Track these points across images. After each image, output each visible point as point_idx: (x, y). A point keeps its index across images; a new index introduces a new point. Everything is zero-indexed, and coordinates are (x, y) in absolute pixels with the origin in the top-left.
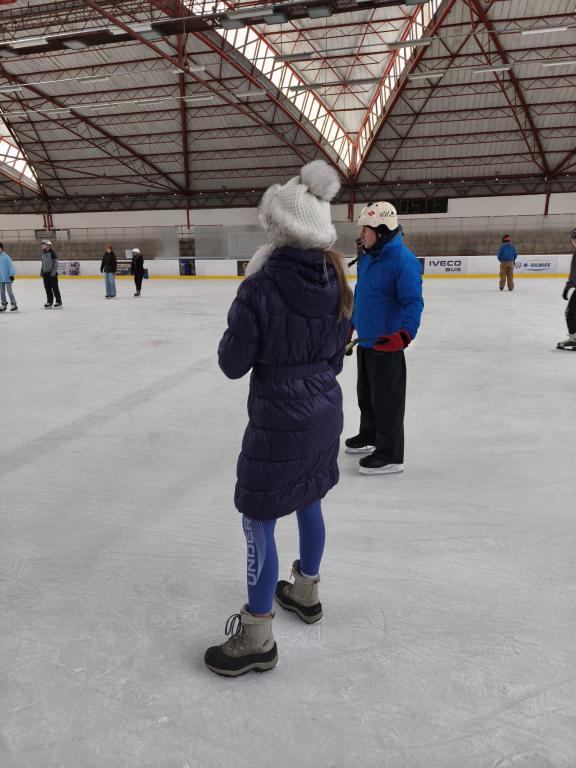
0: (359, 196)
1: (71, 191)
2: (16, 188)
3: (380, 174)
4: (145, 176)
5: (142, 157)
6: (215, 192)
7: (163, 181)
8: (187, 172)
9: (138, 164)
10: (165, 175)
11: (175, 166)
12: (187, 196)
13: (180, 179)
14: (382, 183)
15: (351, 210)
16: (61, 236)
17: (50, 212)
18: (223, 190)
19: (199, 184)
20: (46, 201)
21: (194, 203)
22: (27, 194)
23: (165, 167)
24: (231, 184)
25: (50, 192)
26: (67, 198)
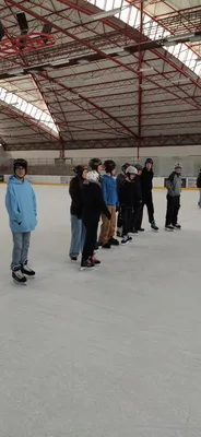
1: (75, 138)
2: (49, 137)
4: (116, 129)
5: (114, 119)
6: (155, 137)
7: (126, 131)
8: (140, 126)
9: (113, 122)
10: (127, 128)
11: (133, 123)
12: (138, 140)
13: (135, 130)
16: (68, 162)
17: (63, 149)
18: (161, 136)
19: (146, 133)
20: (62, 143)
21: (142, 144)
22: (54, 140)
23: (127, 124)
24: (165, 132)
25: (65, 139)
26: (73, 141)
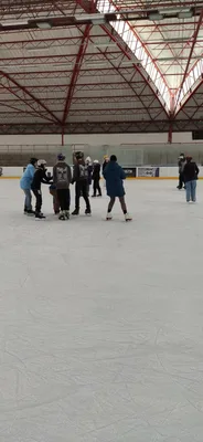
0: (175, 128)
3: (190, 114)
5: (38, 101)
6: (81, 123)
7: (49, 116)
8: (66, 111)
9: (35, 105)
10: (51, 112)
11: (59, 107)
12: (62, 126)
13: (60, 115)
14: (191, 119)
15: (170, 136)
18: (87, 123)
19: (70, 119)
21: (67, 130)
23: (51, 108)
